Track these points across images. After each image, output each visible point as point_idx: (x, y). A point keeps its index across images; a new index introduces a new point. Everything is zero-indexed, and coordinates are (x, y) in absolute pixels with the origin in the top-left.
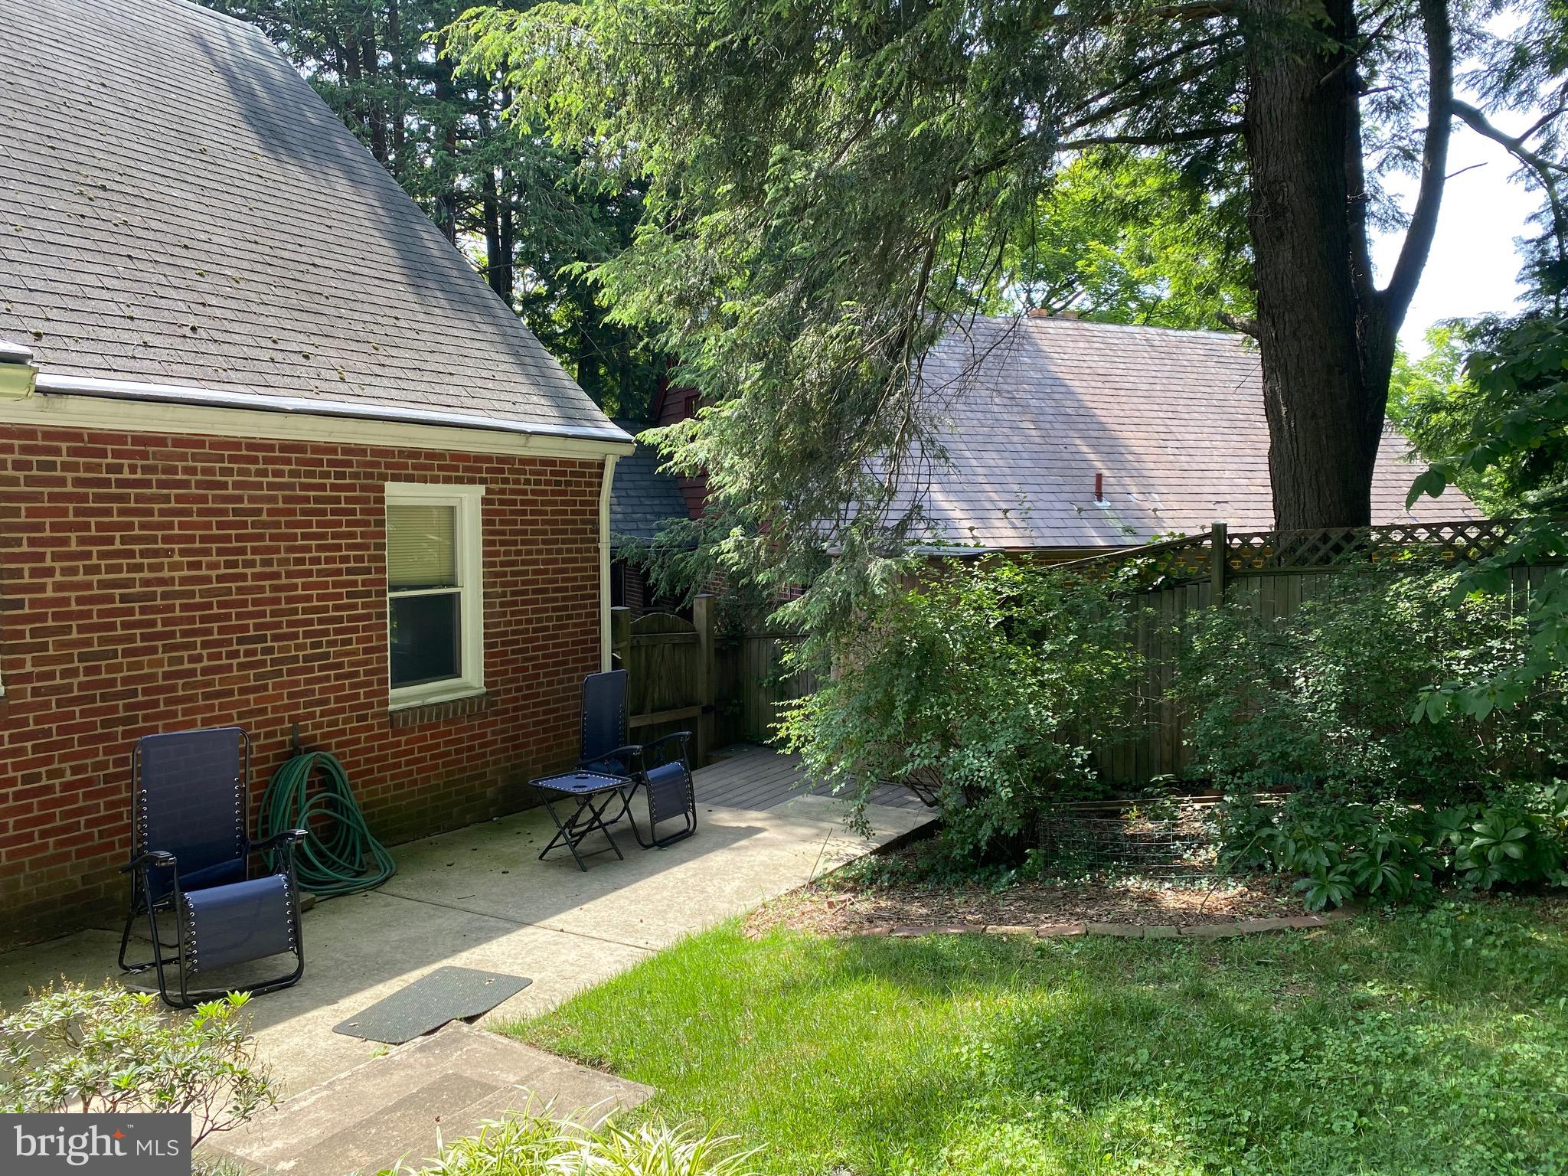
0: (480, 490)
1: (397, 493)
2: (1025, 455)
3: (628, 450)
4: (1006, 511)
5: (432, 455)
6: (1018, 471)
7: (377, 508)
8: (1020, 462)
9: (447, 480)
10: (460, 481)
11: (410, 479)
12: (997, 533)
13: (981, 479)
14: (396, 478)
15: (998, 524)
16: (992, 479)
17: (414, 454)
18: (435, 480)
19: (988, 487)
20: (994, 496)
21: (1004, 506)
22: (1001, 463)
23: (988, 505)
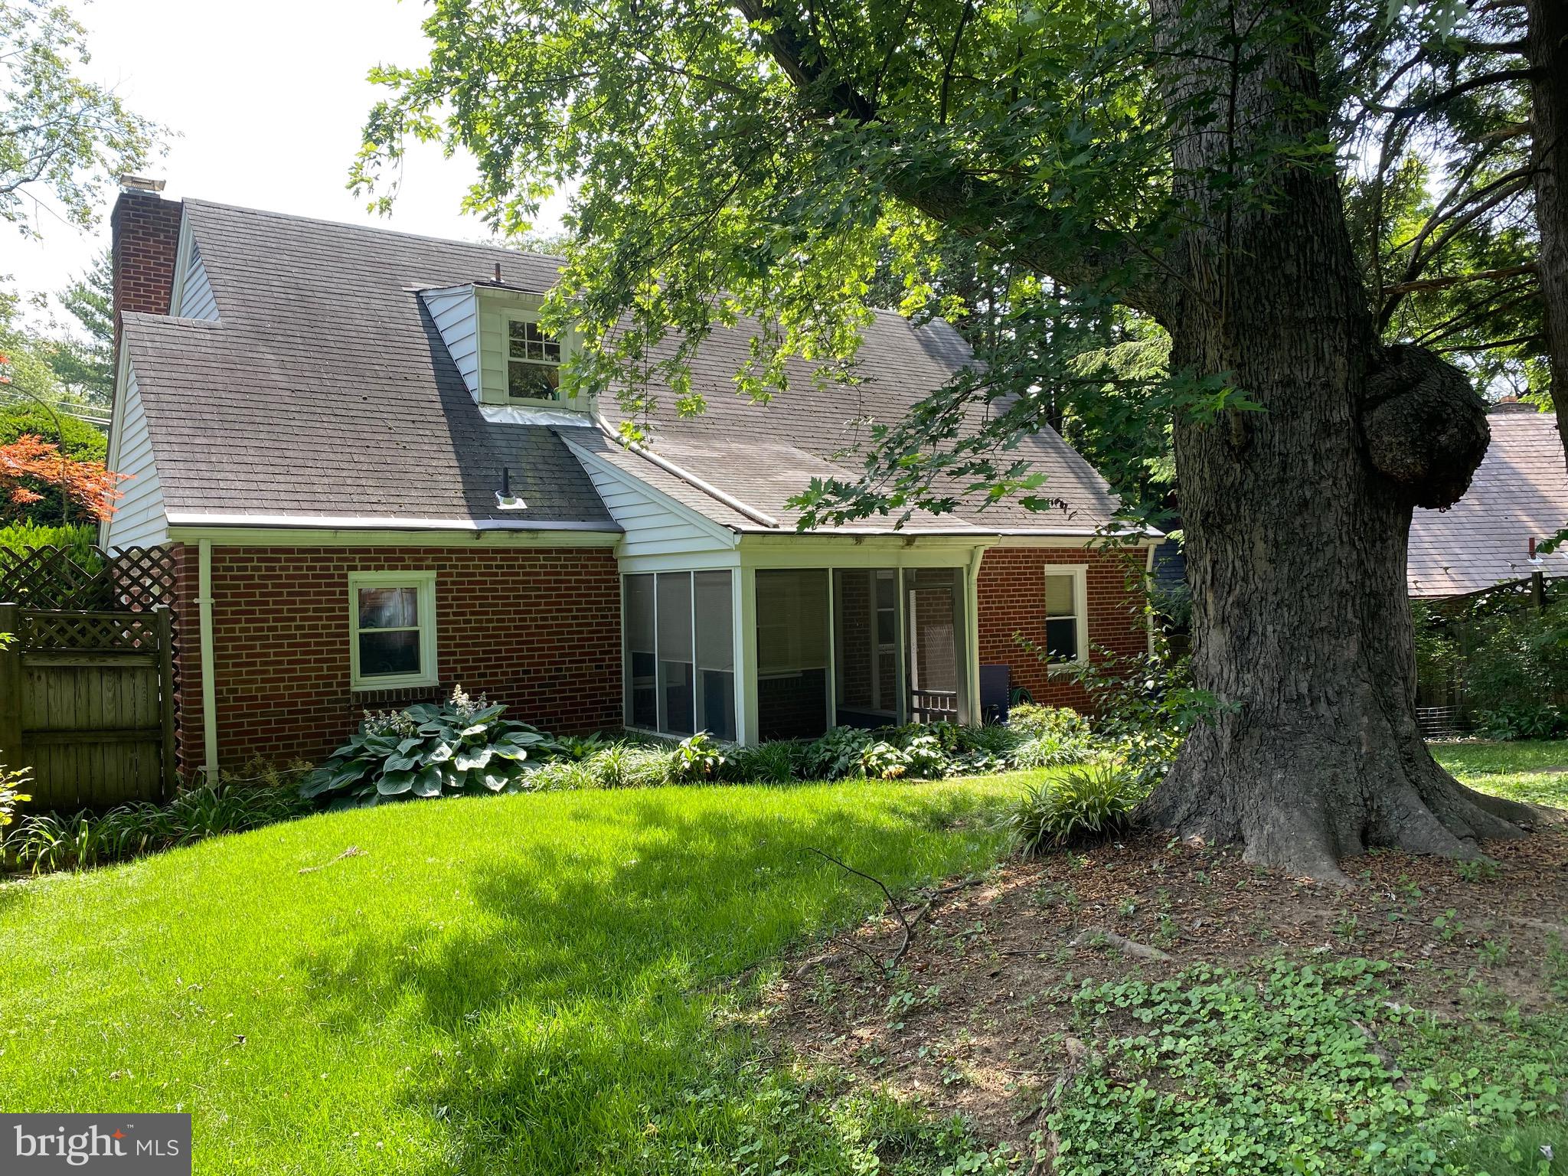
0: (1086, 566)
1: (1050, 569)
2: (1468, 526)
3: (1161, 542)
4: (1446, 569)
5: (1065, 550)
6: (1461, 538)
7: (1041, 577)
8: (1464, 532)
9: (1071, 562)
10: (1076, 562)
11: (1055, 562)
12: (1437, 585)
13: (1426, 545)
14: (1049, 563)
15: (1439, 578)
16: (1436, 545)
17: (1056, 550)
18: (1066, 562)
19: (1432, 551)
20: (1438, 558)
21: (1445, 565)
22: (1447, 532)
23: (1432, 565)
